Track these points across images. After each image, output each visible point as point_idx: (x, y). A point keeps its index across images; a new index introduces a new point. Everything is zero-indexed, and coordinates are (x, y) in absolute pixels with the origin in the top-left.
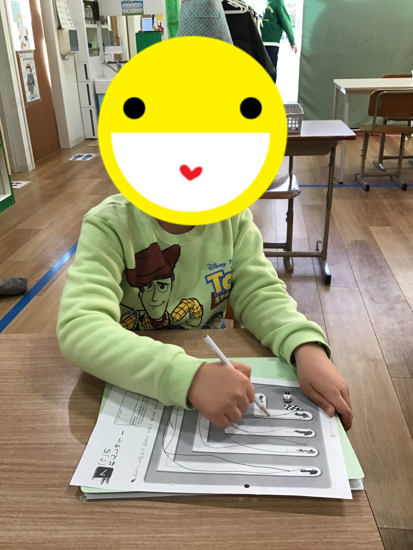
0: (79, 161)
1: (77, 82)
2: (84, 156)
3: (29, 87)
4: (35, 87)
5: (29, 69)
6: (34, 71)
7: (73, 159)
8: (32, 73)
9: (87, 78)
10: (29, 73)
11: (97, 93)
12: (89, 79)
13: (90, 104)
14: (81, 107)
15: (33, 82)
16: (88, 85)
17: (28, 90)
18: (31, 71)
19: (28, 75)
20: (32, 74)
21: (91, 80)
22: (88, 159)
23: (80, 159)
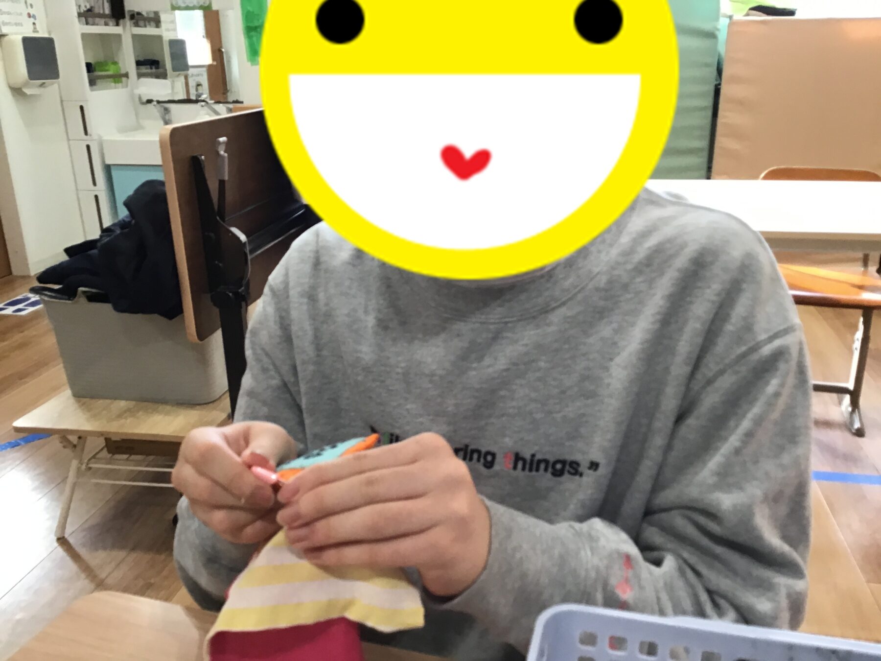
1: (69, 140)
9: (86, 133)
11: (108, 162)
12: (91, 135)
13: (95, 184)
14: (77, 190)
16: (88, 147)
21: (95, 137)
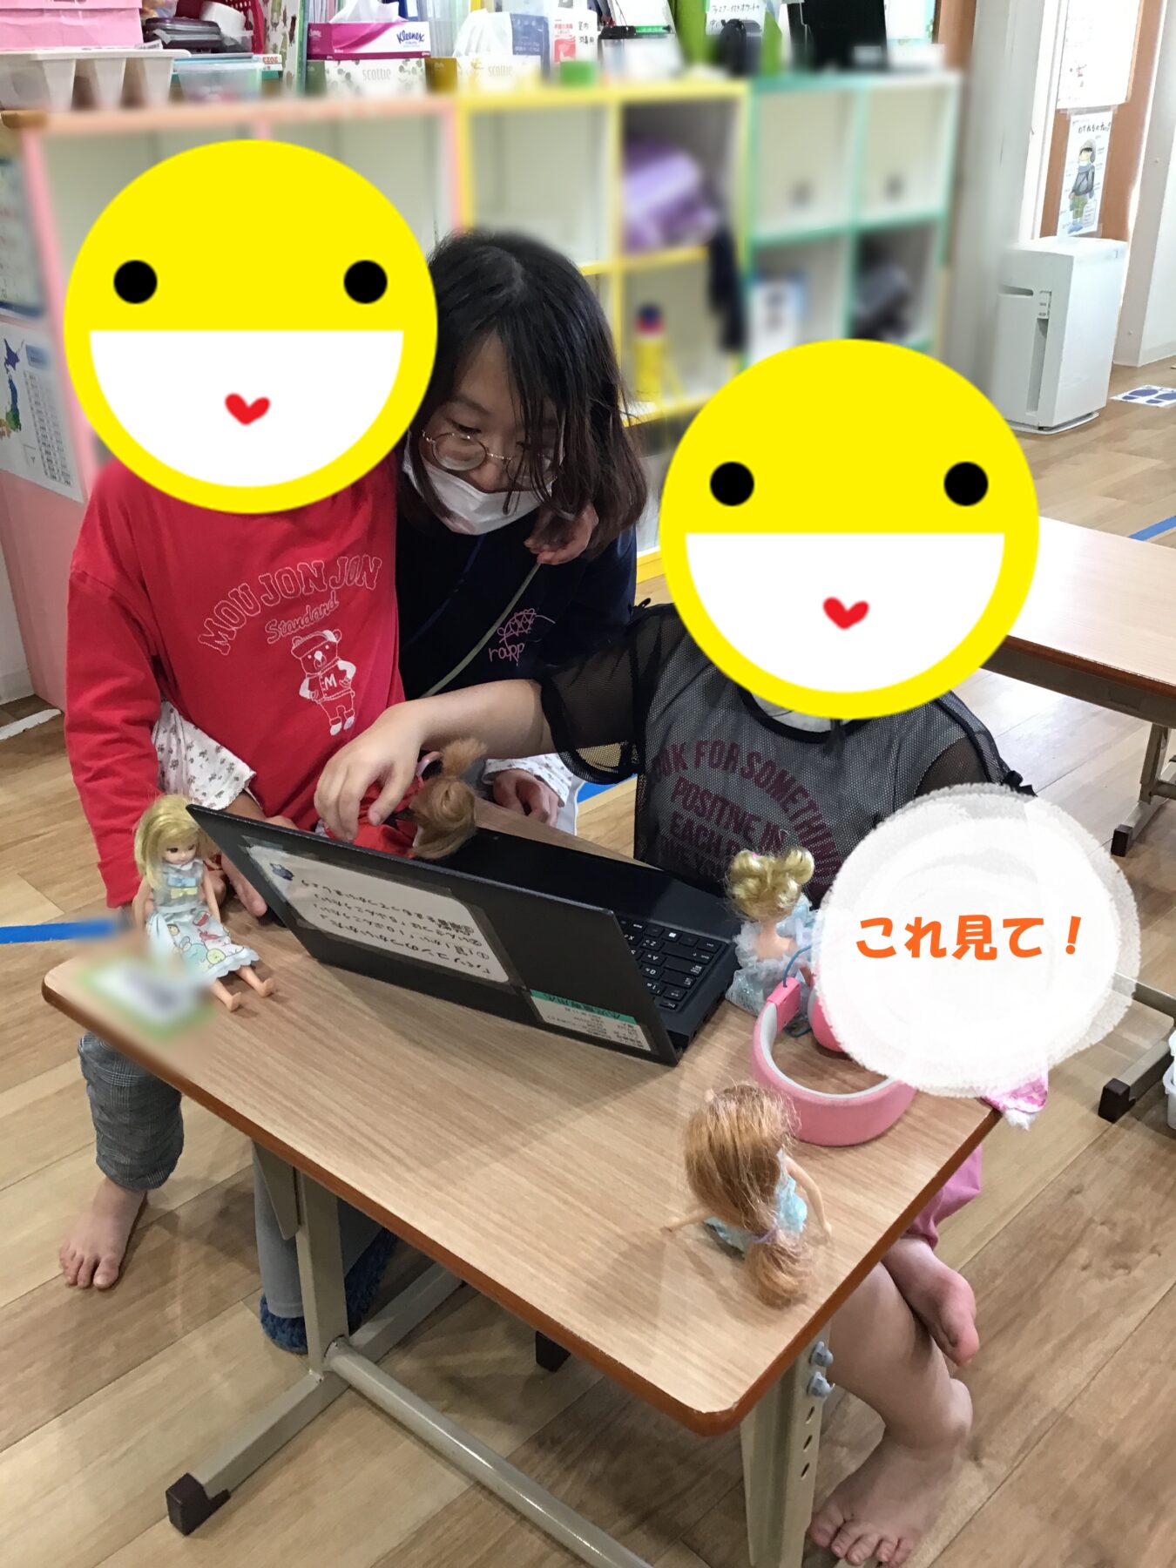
0: (1138, 406)
2: (1160, 393)
3: (1074, 199)
4: (1089, 200)
5: (1090, 153)
6: (1101, 159)
7: (1126, 398)
8: (1094, 164)
10: (1084, 164)
15: (1090, 190)
17: (1068, 209)
18: (1092, 159)
19: (1080, 168)
20: (1093, 167)
22: (1165, 403)
23: (1142, 400)
